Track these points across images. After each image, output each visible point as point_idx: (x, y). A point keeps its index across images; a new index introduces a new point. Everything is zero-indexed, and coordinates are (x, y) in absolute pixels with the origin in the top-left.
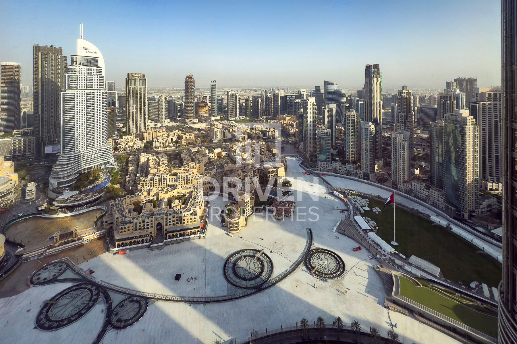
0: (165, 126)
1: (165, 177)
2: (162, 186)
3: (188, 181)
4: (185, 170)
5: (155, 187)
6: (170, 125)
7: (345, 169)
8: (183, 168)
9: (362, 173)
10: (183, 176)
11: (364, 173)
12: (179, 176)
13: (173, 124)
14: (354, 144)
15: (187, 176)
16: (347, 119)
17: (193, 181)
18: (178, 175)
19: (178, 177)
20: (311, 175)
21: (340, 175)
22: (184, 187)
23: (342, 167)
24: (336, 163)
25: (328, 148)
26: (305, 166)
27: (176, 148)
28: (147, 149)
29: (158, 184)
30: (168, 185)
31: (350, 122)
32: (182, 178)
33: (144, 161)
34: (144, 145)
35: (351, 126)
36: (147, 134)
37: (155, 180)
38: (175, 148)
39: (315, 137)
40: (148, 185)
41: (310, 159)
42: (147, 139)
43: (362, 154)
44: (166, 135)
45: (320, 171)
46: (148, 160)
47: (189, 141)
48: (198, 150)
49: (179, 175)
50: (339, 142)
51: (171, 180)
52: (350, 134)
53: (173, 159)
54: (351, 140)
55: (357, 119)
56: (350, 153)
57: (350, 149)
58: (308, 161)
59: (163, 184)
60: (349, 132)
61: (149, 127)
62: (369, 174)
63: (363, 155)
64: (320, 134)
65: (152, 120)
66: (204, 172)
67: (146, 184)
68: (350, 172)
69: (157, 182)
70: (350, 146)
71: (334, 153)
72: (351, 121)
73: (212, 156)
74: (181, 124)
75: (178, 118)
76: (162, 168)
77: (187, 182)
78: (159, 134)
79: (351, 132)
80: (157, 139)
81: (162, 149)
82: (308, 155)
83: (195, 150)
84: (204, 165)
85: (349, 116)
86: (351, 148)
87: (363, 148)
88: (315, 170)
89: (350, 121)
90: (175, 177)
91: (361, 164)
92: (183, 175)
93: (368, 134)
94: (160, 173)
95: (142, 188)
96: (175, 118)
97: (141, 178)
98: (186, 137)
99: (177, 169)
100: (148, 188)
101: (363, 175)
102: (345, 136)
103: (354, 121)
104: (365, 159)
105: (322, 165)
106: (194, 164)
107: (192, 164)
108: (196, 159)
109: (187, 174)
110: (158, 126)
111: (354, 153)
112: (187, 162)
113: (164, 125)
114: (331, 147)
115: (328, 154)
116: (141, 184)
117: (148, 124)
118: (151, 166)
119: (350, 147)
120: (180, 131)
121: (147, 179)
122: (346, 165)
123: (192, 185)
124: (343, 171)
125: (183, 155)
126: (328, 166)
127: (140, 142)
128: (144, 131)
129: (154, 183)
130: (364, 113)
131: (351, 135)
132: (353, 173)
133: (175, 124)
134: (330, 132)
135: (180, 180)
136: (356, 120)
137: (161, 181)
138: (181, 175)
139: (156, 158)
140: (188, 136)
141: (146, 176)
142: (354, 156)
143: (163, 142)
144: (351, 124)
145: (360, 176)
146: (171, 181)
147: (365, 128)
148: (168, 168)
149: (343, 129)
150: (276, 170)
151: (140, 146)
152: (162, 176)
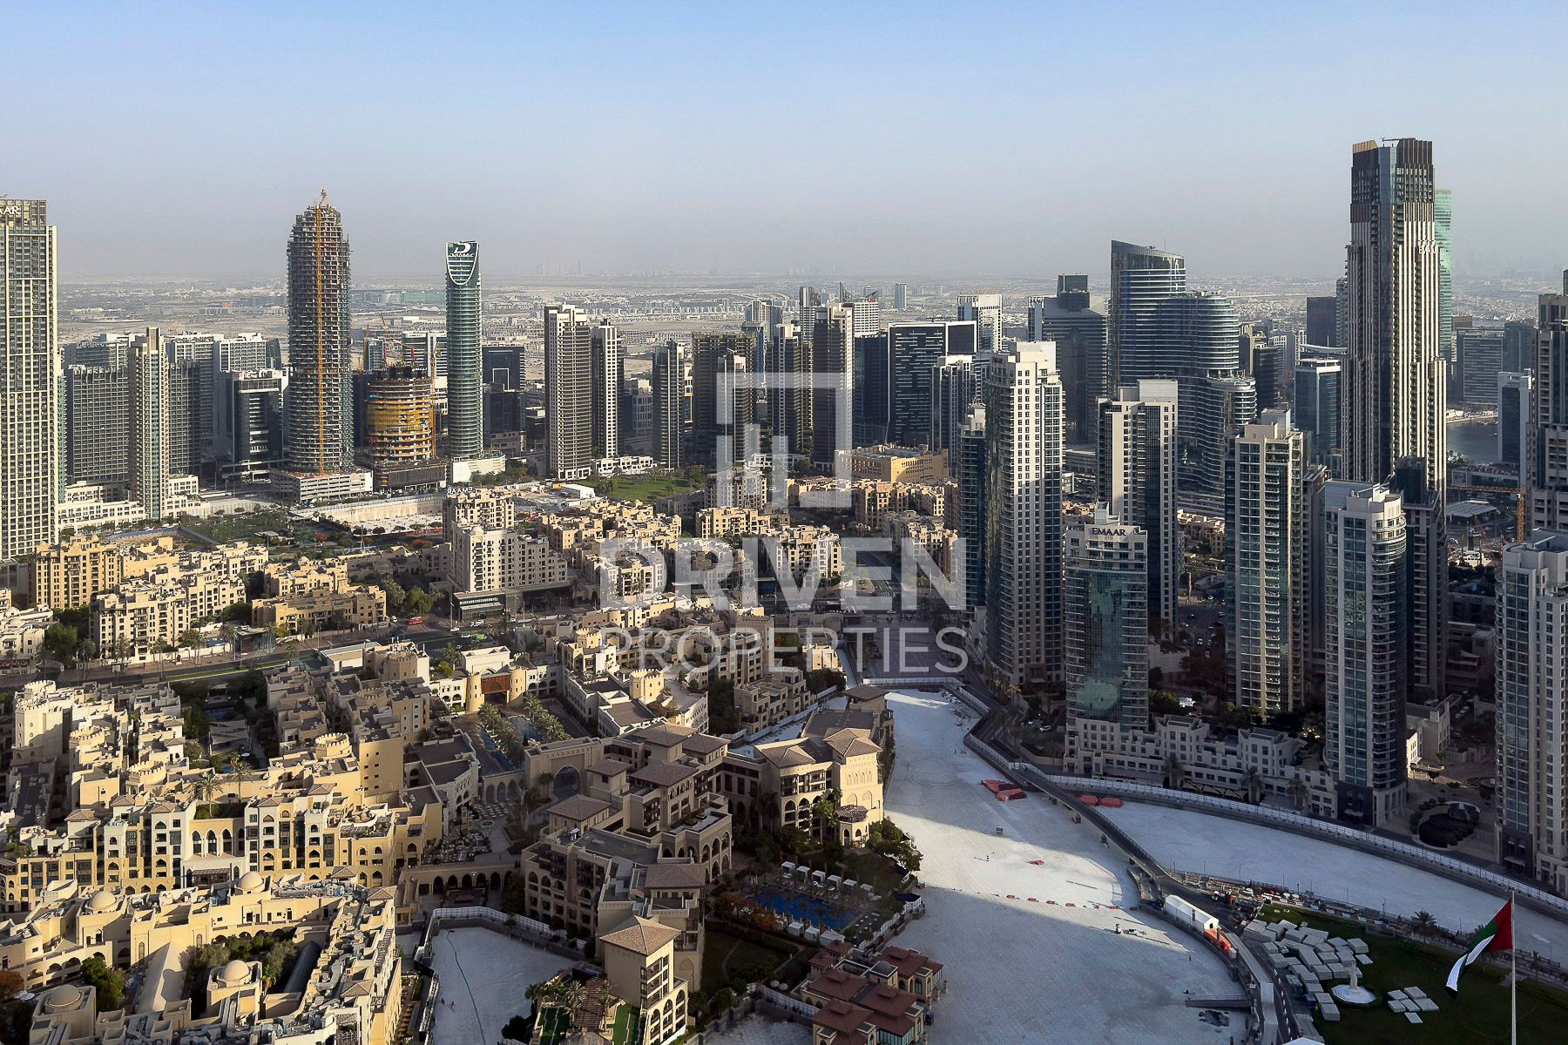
0: (170, 520)
1: (170, 827)
2: (153, 883)
3: (308, 849)
4: (288, 781)
5: (109, 886)
6: (203, 510)
7: (1232, 761)
8: (275, 773)
9: (1330, 784)
10: (278, 819)
11: (1340, 787)
12: (254, 818)
13: (218, 505)
14: (1283, 617)
15: (301, 816)
16: (1244, 468)
17: (340, 844)
18: (248, 811)
19: (247, 823)
20: (1031, 797)
21: (1201, 798)
22: (284, 882)
23: (1213, 751)
24: (1179, 730)
25: (1129, 640)
26: (995, 744)
27: (238, 650)
28: (61, 657)
29: (124, 870)
30: (189, 875)
31: (1256, 487)
32: (269, 831)
33: (39, 730)
34: (41, 633)
35: (1263, 508)
36: (62, 570)
37: (108, 847)
38: (228, 647)
39: (1052, 575)
40: (69, 877)
41: (1025, 705)
42: (62, 596)
43: (1329, 673)
44: (179, 575)
45: (1088, 772)
46: (68, 724)
47: (318, 608)
48: (369, 659)
49: (254, 811)
50: (1194, 600)
51: (205, 843)
52: (1257, 556)
53: (221, 713)
54: (1263, 594)
55: (1303, 468)
56: (1257, 668)
57: (1257, 642)
58: (1013, 713)
59: (155, 870)
60: (1251, 542)
61: (76, 525)
62: (1370, 790)
63: (1336, 678)
64: (1083, 556)
65: (91, 480)
66: (404, 791)
67: (54, 867)
68: (1259, 783)
69: (123, 860)
70: (1257, 625)
71: (1165, 670)
72: (1263, 482)
73: (451, 694)
74: (266, 505)
75: (250, 470)
76: (150, 775)
77: (301, 852)
78: (133, 567)
79: (1263, 542)
80: (122, 598)
81: (149, 658)
82: (1014, 677)
83: (351, 658)
84: (407, 749)
85: (1256, 448)
86: (1263, 637)
87: (1336, 639)
88: (1058, 770)
89: (1256, 478)
90: (228, 824)
91: (1322, 731)
92: (276, 812)
93: (1362, 558)
94: (142, 801)
95: (32, 892)
96: (229, 470)
97: (23, 837)
98: (298, 581)
99: (240, 779)
100: (67, 894)
101: (1333, 797)
102: (1232, 569)
103: (1284, 478)
104: (1347, 702)
105: (1099, 742)
106: (346, 746)
107: (334, 747)
108: (356, 715)
109: (300, 804)
110: (130, 518)
111: (1284, 670)
112: (303, 735)
113: (165, 513)
114: (1152, 631)
115: (1129, 672)
116: (25, 868)
117: (68, 505)
118: (84, 760)
119: (1256, 633)
120: (260, 548)
121: (57, 843)
122: (1236, 742)
123: (330, 870)
124: (1217, 773)
125: (276, 692)
126: (1128, 744)
127: (20, 618)
128: (43, 549)
129: (100, 864)
130: (1345, 432)
131: (1263, 560)
132: (1279, 789)
133: (230, 505)
134: (1139, 546)
135: (262, 844)
136: (1296, 473)
137: (143, 847)
138: (264, 812)
139: (111, 711)
140: (309, 574)
141: (57, 822)
142: (1284, 686)
143: (157, 612)
144: (1262, 499)
145: (1322, 804)
146: (205, 849)
147: (1348, 522)
148: (186, 771)
149: (1220, 526)
150: (829, 773)
151: (18, 642)
152: (148, 823)
